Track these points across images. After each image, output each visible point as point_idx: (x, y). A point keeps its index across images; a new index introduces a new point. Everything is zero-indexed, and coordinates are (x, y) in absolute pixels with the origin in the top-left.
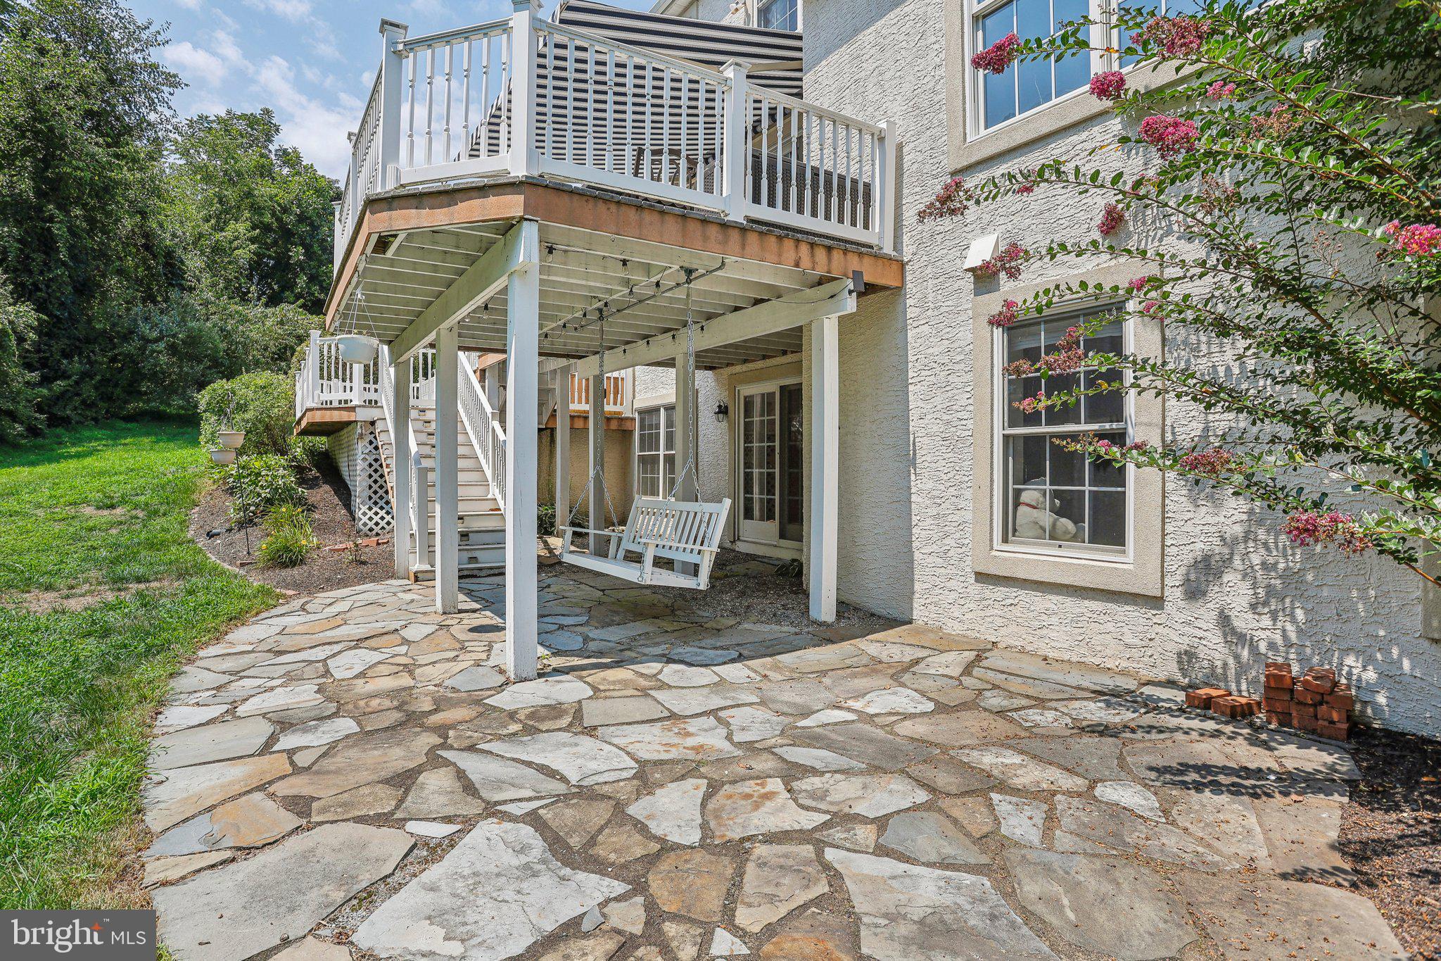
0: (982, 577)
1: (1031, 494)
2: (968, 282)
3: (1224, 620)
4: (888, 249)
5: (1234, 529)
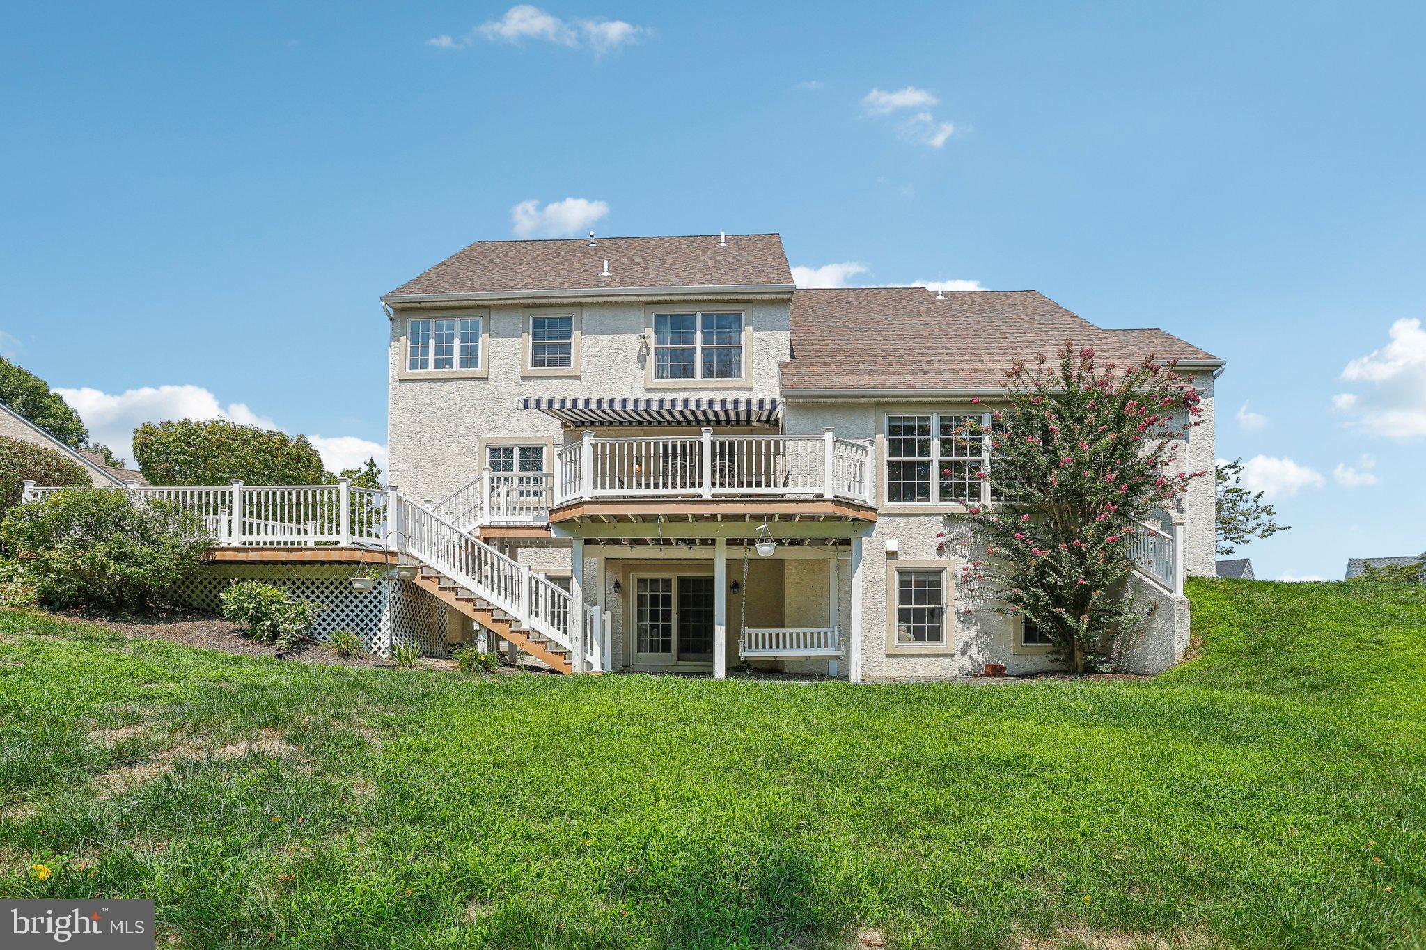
0: (888, 655)
2: (885, 555)
3: (971, 657)
5: (973, 634)
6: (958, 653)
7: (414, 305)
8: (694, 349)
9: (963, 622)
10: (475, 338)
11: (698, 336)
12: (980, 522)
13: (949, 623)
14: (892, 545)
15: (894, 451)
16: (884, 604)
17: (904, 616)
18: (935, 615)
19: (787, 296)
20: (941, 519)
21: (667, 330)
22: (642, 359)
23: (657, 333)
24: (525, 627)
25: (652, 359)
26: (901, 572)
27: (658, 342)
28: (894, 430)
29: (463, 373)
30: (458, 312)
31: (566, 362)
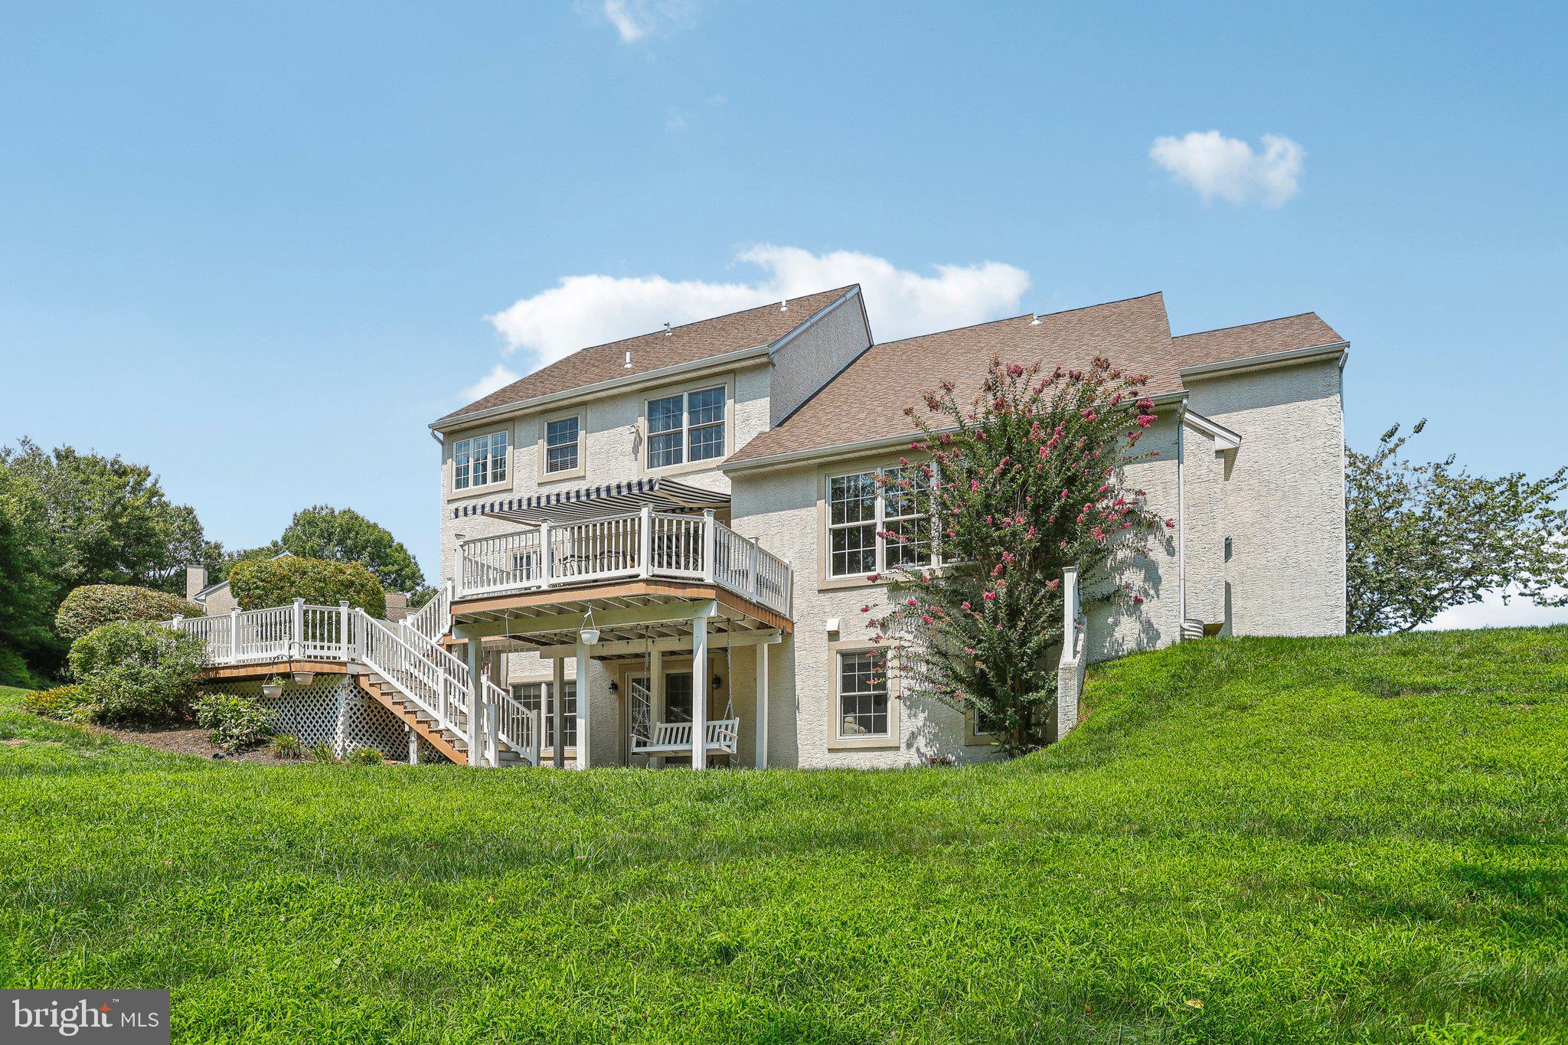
0: (830, 750)
1: (849, 719)
2: (826, 636)
3: (918, 750)
4: (788, 617)
5: (921, 724)
6: (903, 746)
7: (457, 427)
8: (681, 432)
9: (910, 708)
10: (504, 449)
11: (685, 416)
12: (927, 587)
13: (894, 709)
14: (832, 625)
15: (837, 517)
16: (826, 692)
17: (848, 705)
18: (881, 701)
19: (764, 359)
20: (885, 590)
21: (660, 416)
22: (635, 451)
23: (650, 421)
24: (441, 727)
25: (644, 448)
26: (845, 655)
27: (651, 430)
28: (837, 492)
29: (495, 486)
30: (488, 429)
31: (574, 464)
